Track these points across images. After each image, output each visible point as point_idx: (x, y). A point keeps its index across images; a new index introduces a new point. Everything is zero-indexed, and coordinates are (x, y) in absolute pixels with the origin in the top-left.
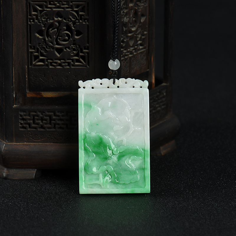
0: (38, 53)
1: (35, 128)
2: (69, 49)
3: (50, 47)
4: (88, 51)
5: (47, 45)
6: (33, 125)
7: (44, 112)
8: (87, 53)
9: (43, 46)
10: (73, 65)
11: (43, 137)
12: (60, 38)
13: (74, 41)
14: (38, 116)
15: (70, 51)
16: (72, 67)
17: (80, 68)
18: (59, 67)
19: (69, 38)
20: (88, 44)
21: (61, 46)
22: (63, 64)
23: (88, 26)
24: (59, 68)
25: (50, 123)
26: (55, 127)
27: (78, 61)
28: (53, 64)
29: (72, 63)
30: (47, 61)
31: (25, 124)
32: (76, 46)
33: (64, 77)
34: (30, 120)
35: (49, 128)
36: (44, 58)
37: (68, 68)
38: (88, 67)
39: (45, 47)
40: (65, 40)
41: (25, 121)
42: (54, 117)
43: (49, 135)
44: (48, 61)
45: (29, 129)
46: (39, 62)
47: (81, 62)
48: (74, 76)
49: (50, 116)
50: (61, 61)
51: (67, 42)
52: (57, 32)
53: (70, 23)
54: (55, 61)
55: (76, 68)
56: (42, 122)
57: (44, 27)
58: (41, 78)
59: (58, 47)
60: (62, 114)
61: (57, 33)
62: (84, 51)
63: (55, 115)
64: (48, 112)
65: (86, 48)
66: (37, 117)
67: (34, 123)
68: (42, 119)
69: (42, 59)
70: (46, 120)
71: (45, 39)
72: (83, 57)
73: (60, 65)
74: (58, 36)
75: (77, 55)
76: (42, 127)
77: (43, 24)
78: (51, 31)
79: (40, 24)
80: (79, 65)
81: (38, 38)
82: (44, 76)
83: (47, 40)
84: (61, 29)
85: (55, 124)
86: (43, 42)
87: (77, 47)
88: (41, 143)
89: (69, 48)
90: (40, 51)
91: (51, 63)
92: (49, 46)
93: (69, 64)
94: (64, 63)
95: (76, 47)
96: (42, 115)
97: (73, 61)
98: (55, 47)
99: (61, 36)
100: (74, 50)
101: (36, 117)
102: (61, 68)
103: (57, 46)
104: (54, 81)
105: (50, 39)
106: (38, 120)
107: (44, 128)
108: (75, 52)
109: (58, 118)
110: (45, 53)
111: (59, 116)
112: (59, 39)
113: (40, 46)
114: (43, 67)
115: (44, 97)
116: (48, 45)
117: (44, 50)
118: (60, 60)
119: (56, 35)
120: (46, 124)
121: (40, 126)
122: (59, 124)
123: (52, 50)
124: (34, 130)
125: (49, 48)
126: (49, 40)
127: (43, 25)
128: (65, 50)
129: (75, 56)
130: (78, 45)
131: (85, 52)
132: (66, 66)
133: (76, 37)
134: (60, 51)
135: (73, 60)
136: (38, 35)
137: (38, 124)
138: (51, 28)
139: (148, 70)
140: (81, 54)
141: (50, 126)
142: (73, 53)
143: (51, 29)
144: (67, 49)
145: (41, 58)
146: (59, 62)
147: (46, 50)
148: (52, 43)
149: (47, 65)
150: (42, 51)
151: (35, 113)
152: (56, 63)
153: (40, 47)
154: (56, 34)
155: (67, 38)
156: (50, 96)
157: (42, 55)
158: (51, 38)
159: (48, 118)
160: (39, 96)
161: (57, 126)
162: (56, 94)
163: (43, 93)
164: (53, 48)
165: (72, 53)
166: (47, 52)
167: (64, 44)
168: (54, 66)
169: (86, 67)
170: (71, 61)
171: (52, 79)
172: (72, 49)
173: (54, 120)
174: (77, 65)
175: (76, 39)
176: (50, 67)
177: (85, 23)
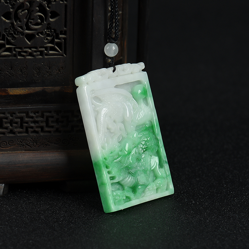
0: (4, 40)
2: (42, 35)
3: (19, 33)
4: (65, 36)
5: (15, 30)
7: (15, 114)
8: (64, 39)
9: (10, 32)
10: (46, 55)
11: (12, 144)
12: (32, 21)
13: (49, 24)
14: (7, 118)
15: (44, 37)
16: (46, 57)
17: (55, 57)
18: (30, 57)
19: (42, 21)
20: (65, 27)
21: (33, 32)
22: (35, 54)
23: (66, 6)
24: (30, 59)
25: (22, 127)
26: (27, 132)
27: (52, 49)
28: (22, 53)
29: (45, 52)
30: (15, 51)
32: (51, 30)
33: (36, 69)
35: (20, 132)
36: (12, 46)
37: (41, 58)
38: (65, 56)
39: (13, 32)
40: (37, 24)
42: (26, 119)
43: (20, 141)
44: (17, 50)
46: (5, 51)
47: (56, 50)
48: (48, 68)
49: (22, 118)
50: (31, 50)
51: (39, 27)
52: (28, 14)
53: (44, 3)
54: (24, 50)
55: (51, 58)
56: (11, 125)
57: (12, 8)
58: (8, 72)
59: (29, 33)
60: (37, 114)
61: (27, 15)
62: (60, 36)
63: (28, 116)
64: (19, 113)
65: (63, 32)
66: (6, 120)
68: (11, 122)
69: (9, 48)
70: (16, 123)
71: (12, 24)
72: (59, 45)
73: (31, 54)
74: (30, 18)
75: (52, 42)
76: (12, 132)
77: (11, 5)
78: (21, 13)
79: (7, 4)
80: (54, 53)
81: (5, 21)
82: (11, 69)
83: (15, 24)
84: (33, 11)
85: (27, 128)
86: (10, 27)
87: (52, 32)
88: (10, 151)
89: (42, 33)
90: (7, 38)
91: (19, 52)
92: (18, 32)
93: (42, 53)
94: (35, 51)
95: (51, 32)
96: (12, 116)
97: (46, 50)
98: (26, 33)
99: (33, 19)
100: (48, 35)
101: (4, 120)
102: (32, 59)
103: (27, 31)
104: (24, 74)
105: (19, 23)
106: (6, 123)
107: (14, 133)
108: (48, 38)
109: (31, 119)
110: (13, 40)
111: (32, 117)
112: (31, 23)
113: (6, 31)
114: (10, 58)
115: (12, 95)
116: (16, 30)
117: (11, 37)
118: (30, 48)
119: (26, 18)
120: (16, 128)
121: (9, 131)
122: (32, 127)
123: (21, 36)
124: (2, 135)
125: (17, 35)
126: (17, 24)
128: (37, 36)
129: (49, 43)
130: (53, 29)
131: (61, 37)
132: (38, 55)
133: (51, 20)
134: (30, 37)
135: (46, 48)
136: (4, 19)
137: (6, 128)
138: (20, 9)
139: (121, 58)
140: (56, 40)
141: (22, 130)
142: (47, 39)
143: (20, 11)
144: (40, 34)
145: (7, 46)
146: (30, 51)
147: (13, 36)
148: (21, 27)
149: (15, 55)
150: (9, 38)
151: (3, 115)
152: (26, 52)
153: (6, 34)
154: (27, 16)
155: (39, 21)
156: (18, 94)
157: (9, 43)
158: (20, 21)
159: (19, 120)
160: (4, 94)
161: (30, 130)
162: (25, 90)
163: (9, 89)
164: (22, 34)
165: (45, 39)
166: (15, 40)
167: (36, 28)
168: (23, 56)
169: (63, 55)
170: (44, 49)
171: (21, 72)
172: (45, 34)
173: (27, 123)
174: (52, 53)
175: (51, 22)
176: (19, 57)
177: (62, 2)
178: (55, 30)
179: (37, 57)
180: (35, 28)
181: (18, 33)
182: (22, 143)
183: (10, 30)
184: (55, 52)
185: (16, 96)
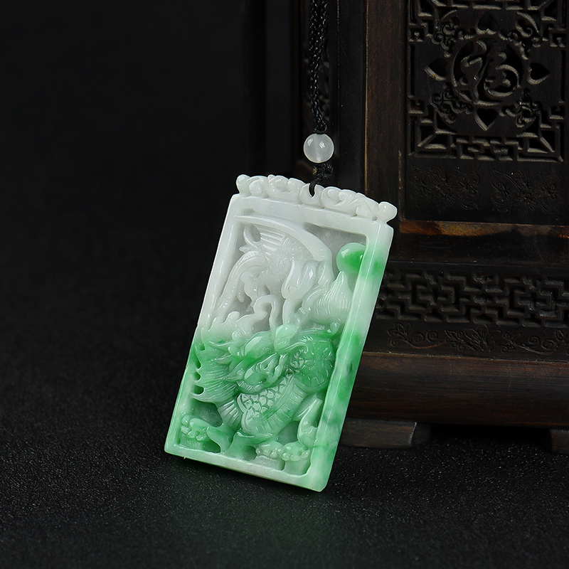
0: (432, 119)
1: (418, 315)
2: (513, 112)
3: (463, 106)
4: (562, 118)
5: (455, 98)
6: (412, 308)
7: (442, 275)
8: (559, 122)
9: (445, 102)
10: (522, 155)
11: (436, 339)
12: (491, 81)
13: (526, 90)
14: (424, 284)
15: (515, 118)
16: (520, 160)
17: (539, 162)
18: (486, 158)
19: (514, 84)
20: (563, 99)
21: (492, 104)
22: (496, 151)
23: (564, 53)
24: (486, 161)
25: (457, 304)
26: (468, 315)
27: (535, 143)
28: (470, 149)
29: (519, 148)
30: (455, 142)
31: (392, 303)
32: (531, 104)
33: (498, 185)
34: (403, 292)
35: (452, 316)
36: (448, 133)
37: (510, 161)
38: (562, 160)
39: (450, 103)
40: (503, 89)
41: (390, 296)
42: (467, 289)
43: (452, 334)
44: (459, 140)
45: (400, 318)
46: (433, 142)
47: (542, 147)
48: (525, 184)
49: (457, 286)
50: (490, 144)
51: (507, 94)
52: (483, 67)
53: (517, 44)
54: (474, 142)
55: (530, 162)
56: (436, 301)
57: (449, 52)
58: (439, 186)
59: (485, 106)
60: (489, 280)
61: (482, 69)
62: (552, 117)
63: (469, 283)
64: (452, 274)
65: (558, 110)
66: (423, 288)
67: (415, 301)
68: (436, 293)
69: (443, 135)
70: (446, 295)
71: (449, 85)
72: (549, 135)
73: (488, 152)
74: (485, 76)
75: (533, 128)
76: (435, 313)
77: (447, 45)
78: (467, 63)
79: (437, 43)
80: (537, 153)
81: (433, 79)
82: (447, 181)
83: (456, 85)
84: (492, 60)
85: (469, 307)
86: (446, 90)
87: (534, 107)
88: (430, 353)
89: (512, 109)
90: (438, 114)
91: (465, 147)
92: (461, 103)
93: (512, 151)
94: (498, 147)
95: (532, 107)
96: (436, 280)
97: (521, 145)
98: (477, 105)
99: (492, 78)
100: (526, 114)
101: (419, 287)
102: (491, 162)
103: (480, 103)
104: (472, 194)
105: (463, 84)
106: (424, 293)
107: (440, 316)
108: (527, 120)
109: (476, 290)
110: (451, 119)
111: (479, 286)
112: (488, 84)
113: (437, 101)
114: (445, 157)
115: (446, 235)
116: (457, 98)
117: (447, 113)
118: (488, 139)
119: (479, 75)
120: (445, 305)
121: (430, 311)
122: (478, 307)
123: (468, 113)
124: (415, 319)
125: (460, 108)
126: (460, 86)
127: (447, 48)
128: (502, 115)
129: (528, 130)
130: (536, 102)
131: (553, 120)
132: (503, 155)
133: (532, 81)
134: (488, 115)
135: (521, 141)
136: (432, 73)
137: (424, 304)
138: (467, 56)
140: (543, 126)
141: (457, 310)
142: (523, 122)
143: (466, 58)
144: (507, 111)
145: (439, 132)
146: (486, 144)
147: (451, 110)
148: (468, 94)
149: (455, 152)
150: (442, 115)
151: (418, 276)
152: (477, 146)
153: (437, 105)
154: (480, 71)
155: (507, 82)
156: (461, 234)
157: (442, 125)
158: (466, 81)
159: (451, 289)
160: (430, 232)
161: (473, 311)
162: (476, 228)
163: (441, 223)
164: (471, 107)
165: (520, 122)
166: (454, 119)
167: (499, 97)
168: (472, 154)
169: (556, 159)
170: (517, 143)
171: (467, 188)
172: (519, 112)
173: (468, 296)
174: (533, 153)
175: (532, 85)
176: (463, 157)
177: (555, 46)
178: (540, 105)
179: (500, 159)
180: (496, 97)
181: (461, 106)
182: (456, 338)
183: (445, 98)
184: (541, 151)
185: (456, 238)
